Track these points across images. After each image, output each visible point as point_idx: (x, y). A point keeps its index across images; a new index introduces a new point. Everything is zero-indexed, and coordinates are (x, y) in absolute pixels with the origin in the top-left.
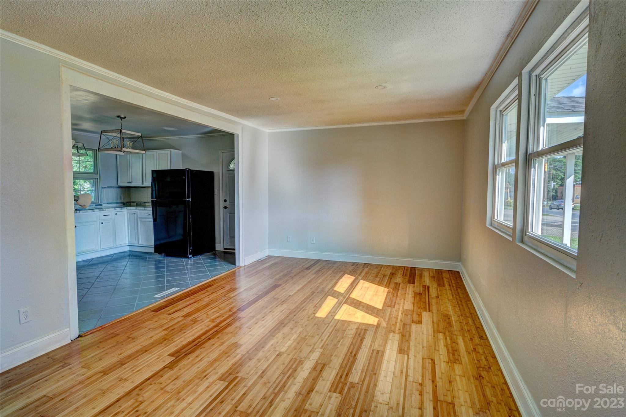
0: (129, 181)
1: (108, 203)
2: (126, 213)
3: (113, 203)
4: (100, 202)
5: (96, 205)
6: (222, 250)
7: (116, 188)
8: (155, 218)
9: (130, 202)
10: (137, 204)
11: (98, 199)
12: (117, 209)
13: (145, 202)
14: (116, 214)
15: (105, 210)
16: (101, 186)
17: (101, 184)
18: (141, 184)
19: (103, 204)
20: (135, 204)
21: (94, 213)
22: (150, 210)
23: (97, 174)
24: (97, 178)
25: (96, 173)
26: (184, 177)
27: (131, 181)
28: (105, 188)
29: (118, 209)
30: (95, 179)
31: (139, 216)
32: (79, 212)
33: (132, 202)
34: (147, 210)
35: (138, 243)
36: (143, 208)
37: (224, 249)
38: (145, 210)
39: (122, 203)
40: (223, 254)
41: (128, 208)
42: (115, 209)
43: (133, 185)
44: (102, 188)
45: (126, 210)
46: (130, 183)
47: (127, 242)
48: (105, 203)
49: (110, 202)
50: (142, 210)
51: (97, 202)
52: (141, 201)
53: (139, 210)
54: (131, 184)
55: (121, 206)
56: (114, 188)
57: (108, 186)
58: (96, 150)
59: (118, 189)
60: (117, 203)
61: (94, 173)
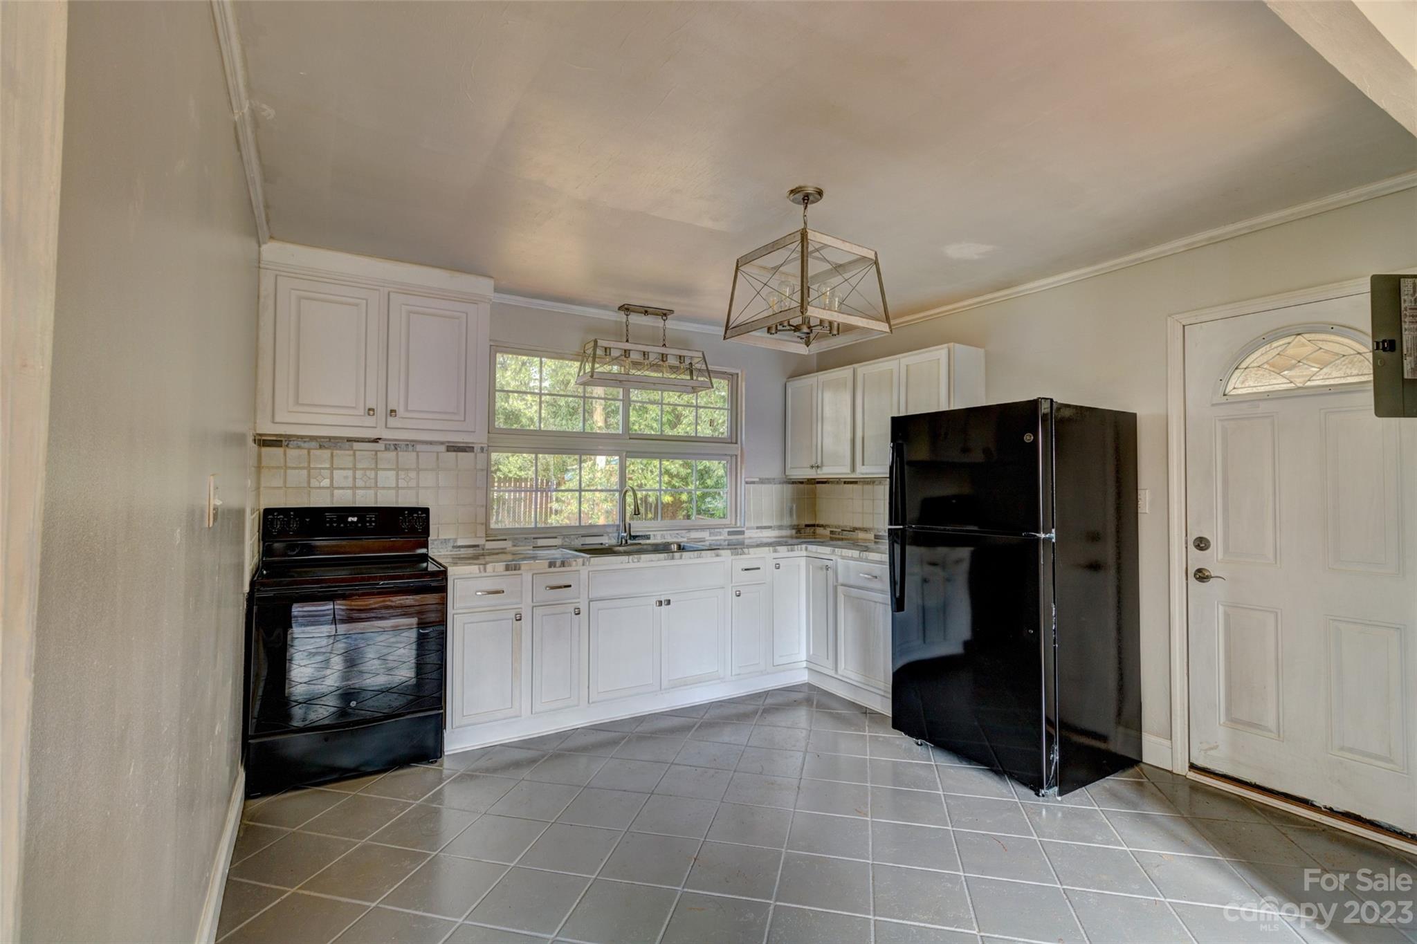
0: (813, 463)
1: (758, 528)
2: (803, 562)
3: (770, 527)
4: (738, 525)
5: (730, 533)
6: (1182, 768)
7: (780, 483)
8: (898, 595)
9: (814, 525)
10: (832, 532)
11: (736, 516)
12: (779, 548)
13: (854, 530)
14: (778, 567)
15: (749, 554)
16: (743, 477)
17: (743, 471)
18: (849, 471)
19: (748, 529)
20: (827, 532)
21: (718, 559)
22: (881, 562)
23: (736, 443)
24: (736, 456)
25: (734, 441)
26: (1028, 438)
27: (819, 463)
28: (753, 483)
29: (783, 550)
30: (731, 456)
31: (841, 580)
32: (681, 558)
33: (818, 526)
34: (867, 560)
35: (836, 670)
36: (856, 553)
37: (1192, 767)
38: (859, 559)
39: (793, 527)
40: (1183, 794)
41: (810, 547)
42: (775, 551)
43: (824, 473)
44: (747, 483)
45: (804, 553)
46: (818, 467)
47: (804, 658)
48: (752, 528)
49: (765, 525)
50: (852, 558)
51: (733, 522)
52: (845, 524)
53: (843, 558)
54: (819, 471)
55: (792, 537)
56: (775, 484)
57: (760, 479)
58: (735, 377)
59: (785, 485)
60: (780, 529)
61: (730, 441)
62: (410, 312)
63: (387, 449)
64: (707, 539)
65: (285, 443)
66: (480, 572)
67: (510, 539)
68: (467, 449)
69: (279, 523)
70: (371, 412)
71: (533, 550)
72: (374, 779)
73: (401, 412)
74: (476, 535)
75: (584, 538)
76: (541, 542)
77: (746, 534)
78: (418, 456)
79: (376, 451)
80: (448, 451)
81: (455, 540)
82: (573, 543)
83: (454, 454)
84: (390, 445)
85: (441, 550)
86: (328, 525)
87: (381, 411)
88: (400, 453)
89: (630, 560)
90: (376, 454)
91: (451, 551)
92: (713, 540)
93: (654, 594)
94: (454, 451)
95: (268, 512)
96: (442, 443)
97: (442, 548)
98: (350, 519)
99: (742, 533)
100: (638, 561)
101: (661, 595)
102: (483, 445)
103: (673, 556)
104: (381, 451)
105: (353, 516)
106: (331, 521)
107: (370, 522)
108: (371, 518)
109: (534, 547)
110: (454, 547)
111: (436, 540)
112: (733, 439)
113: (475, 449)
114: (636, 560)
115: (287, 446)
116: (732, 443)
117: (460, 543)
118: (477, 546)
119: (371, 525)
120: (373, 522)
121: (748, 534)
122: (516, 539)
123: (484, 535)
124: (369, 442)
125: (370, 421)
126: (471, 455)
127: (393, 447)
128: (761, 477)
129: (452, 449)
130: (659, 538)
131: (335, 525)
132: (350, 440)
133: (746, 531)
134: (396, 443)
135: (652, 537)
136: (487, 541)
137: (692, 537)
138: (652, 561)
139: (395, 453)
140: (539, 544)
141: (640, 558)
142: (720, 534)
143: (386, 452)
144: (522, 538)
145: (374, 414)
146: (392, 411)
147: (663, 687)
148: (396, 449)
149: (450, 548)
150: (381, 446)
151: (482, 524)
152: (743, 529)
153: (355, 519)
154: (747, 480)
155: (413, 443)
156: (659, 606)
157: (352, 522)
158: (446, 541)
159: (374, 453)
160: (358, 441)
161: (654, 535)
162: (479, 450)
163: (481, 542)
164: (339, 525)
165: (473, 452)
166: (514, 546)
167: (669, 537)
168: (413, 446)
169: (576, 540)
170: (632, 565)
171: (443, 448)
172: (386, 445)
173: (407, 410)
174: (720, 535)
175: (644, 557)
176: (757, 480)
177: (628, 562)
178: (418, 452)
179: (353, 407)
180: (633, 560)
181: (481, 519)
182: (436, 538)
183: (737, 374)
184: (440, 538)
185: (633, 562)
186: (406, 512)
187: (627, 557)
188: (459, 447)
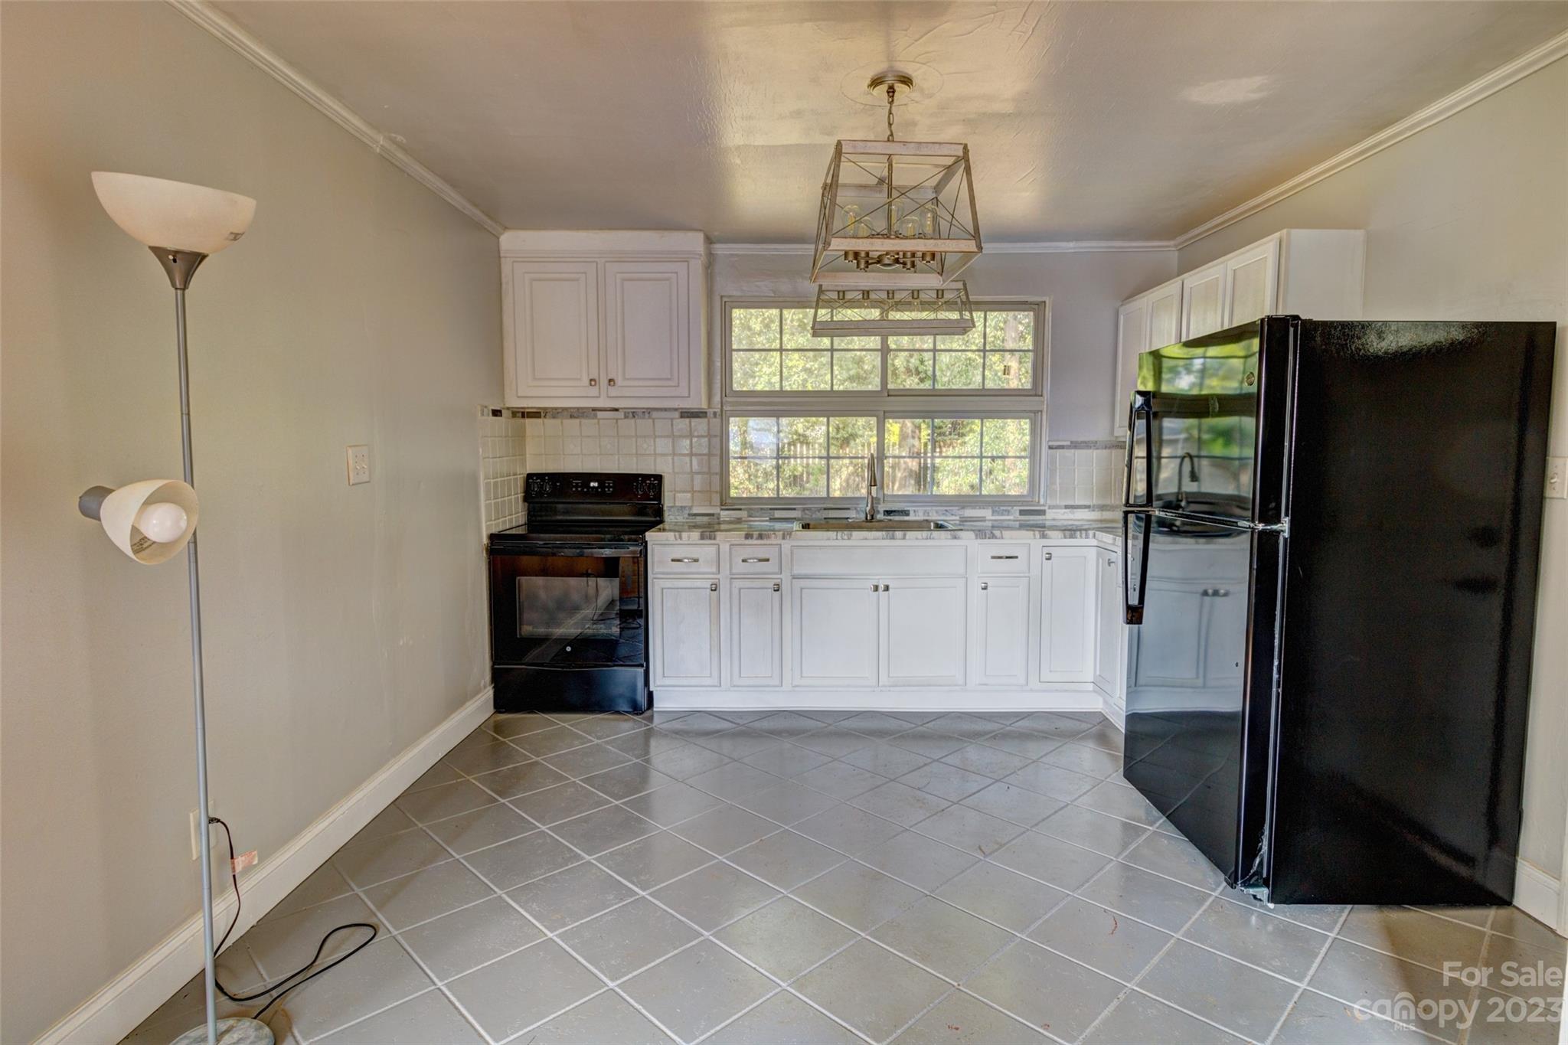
1: (1066, 507)
2: (1091, 553)
3: (1088, 507)
4: (1035, 502)
5: (1023, 512)
7: (1105, 449)
11: (1039, 491)
12: (1049, 533)
14: (1048, 557)
15: (1002, 538)
16: (1046, 438)
17: (1046, 431)
19: (1051, 507)
23: (1041, 396)
24: (1039, 413)
25: (1038, 393)
28: (1062, 447)
30: (1034, 413)
32: (904, 538)
35: (1113, 696)
41: (1098, 534)
42: (1044, 536)
44: (1050, 448)
45: (1094, 542)
47: (1090, 678)
48: (1057, 507)
49: (1082, 503)
51: (1036, 499)
56: (1097, 449)
57: (1072, 442)
58: (1042, 307)
59: (1114, 451)
60: (1102, 510)
61: (1034, 393)
62: (624, 280)
63: (626, 417)
64: (988, 518)
65: (543, 415)
66: (676, 539)
67: (744, 509)
68: (701, 415)
69: (536, 486)
70: (593, 383)
71: (770, 522)
72: (583, 718)
73: (619, 381)
74: (710, 503)
75: (826, 511)
76: (778, 514)
77: (1047, 514)
78: (654, 422)
79: (617, 420)
80: (682, 417)
81: (690, 508)
82: (814, 516)
83: (687, 420)
84: (628, 413)
85: (678, 517)
86: (574, 489)
87: (604, 382)
88: (638, 421)
89: (839, 537)
90: (617, 422)
91: (687, 519)
92: (995, 520)
93: (870, 577)
94: (688, 417)
95: (530, 476)
96: (676, 410)
97: (678, 515)
98: (592, 484)
99: (1042, 512)
100: (849, 539)
101: (879, 579)
102: (716, 410)
103: (893, 535)
104: (621, 419)
105: (595, 482)
106: (577, 486)
107: (609, 487)
108: (609, 483)
109: (771, 519)
110: (689, 515)
111: (672, 507)
112: (1035, 391)
113: (708, 414)
114: (846, 537)
115: (545, 417)
116: (1036, 395)
117: (695, 511)
118: (713, 515)
119: (609, 490)
120: (611, 487)
121: (1051, 514)
122: (751, 509)
123: (719, 504)
124: (610, 410)
125: (594, 391)
126: (704, 421)
127: (631, 415)
128: (1074, 439)
129: (686, 415)
130: (921, 514)
131: (579, 489)
132: (594, 410)
133: (1047, 511)
134: (635, 410)
135: (912, 513)
136: (722, 509)
137: (966, 515)
138: (866, 539)
139: (633, 421)
140: (776, 516)
141: (851, 535)
142: (1008, 512)
143: (626, 420)
144: (758, 509)
145: (595, 385)
146: (610, 380)
147: (880, 684)
148: (634, 417)
149: (686, 516)
150: (620, 414)
151: (716, 492)
152: (1042, 508)
153: (596, 484)
154: (1051, 443)
155: (648, 411)
156: (874, 591)
157: (594, 487)
158: (683, 508)
159: (615, 421)
160: (601, 410)
161: (915, 511)
162: (712, 415)
163: (716, 510)
164: (582, 490)
165: (706, 417)
166: (750, 516)
167: (935, 514)
168: (649, 413)
169: (817, 513)
170: (840, 543)
171: (677, 414)
172: (625, 413)
173: (625, 379)
174: (1008, 515)
175: (856, 534)
176: (1068, 443)
177: (837, 539)
178: (654, 419)
179: (577, 379)
180: (842, 537)
181: (716, 487)
182: (672, 505)
183: (1045, 302)
184: (677, 504)
185: (843, 539)
186: (640, 479)
187: (835, 533)
188: (692, 412)
